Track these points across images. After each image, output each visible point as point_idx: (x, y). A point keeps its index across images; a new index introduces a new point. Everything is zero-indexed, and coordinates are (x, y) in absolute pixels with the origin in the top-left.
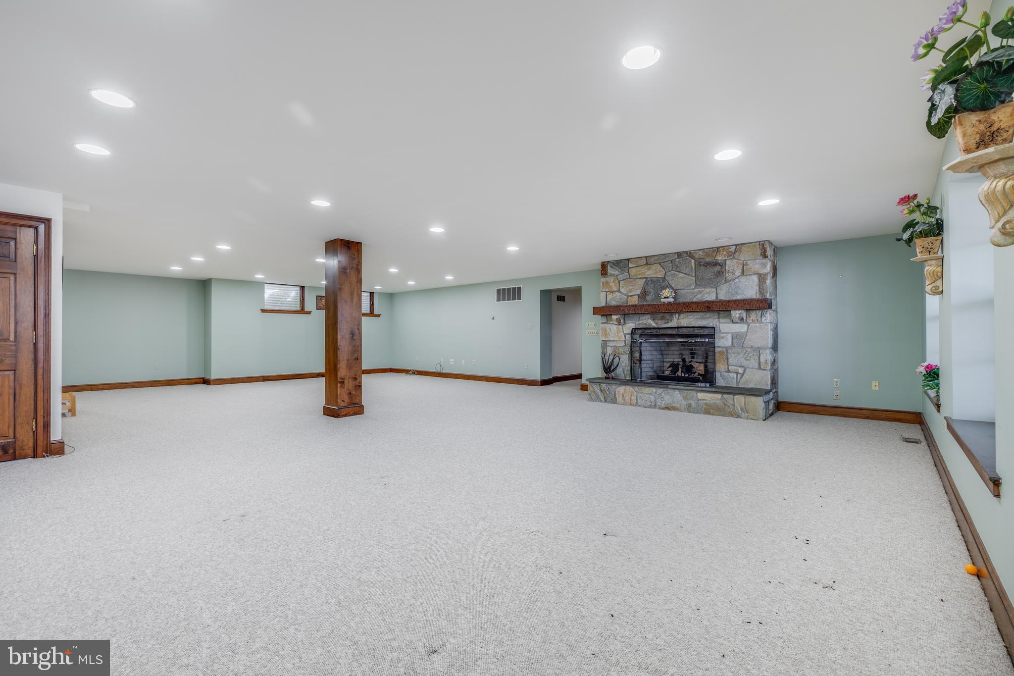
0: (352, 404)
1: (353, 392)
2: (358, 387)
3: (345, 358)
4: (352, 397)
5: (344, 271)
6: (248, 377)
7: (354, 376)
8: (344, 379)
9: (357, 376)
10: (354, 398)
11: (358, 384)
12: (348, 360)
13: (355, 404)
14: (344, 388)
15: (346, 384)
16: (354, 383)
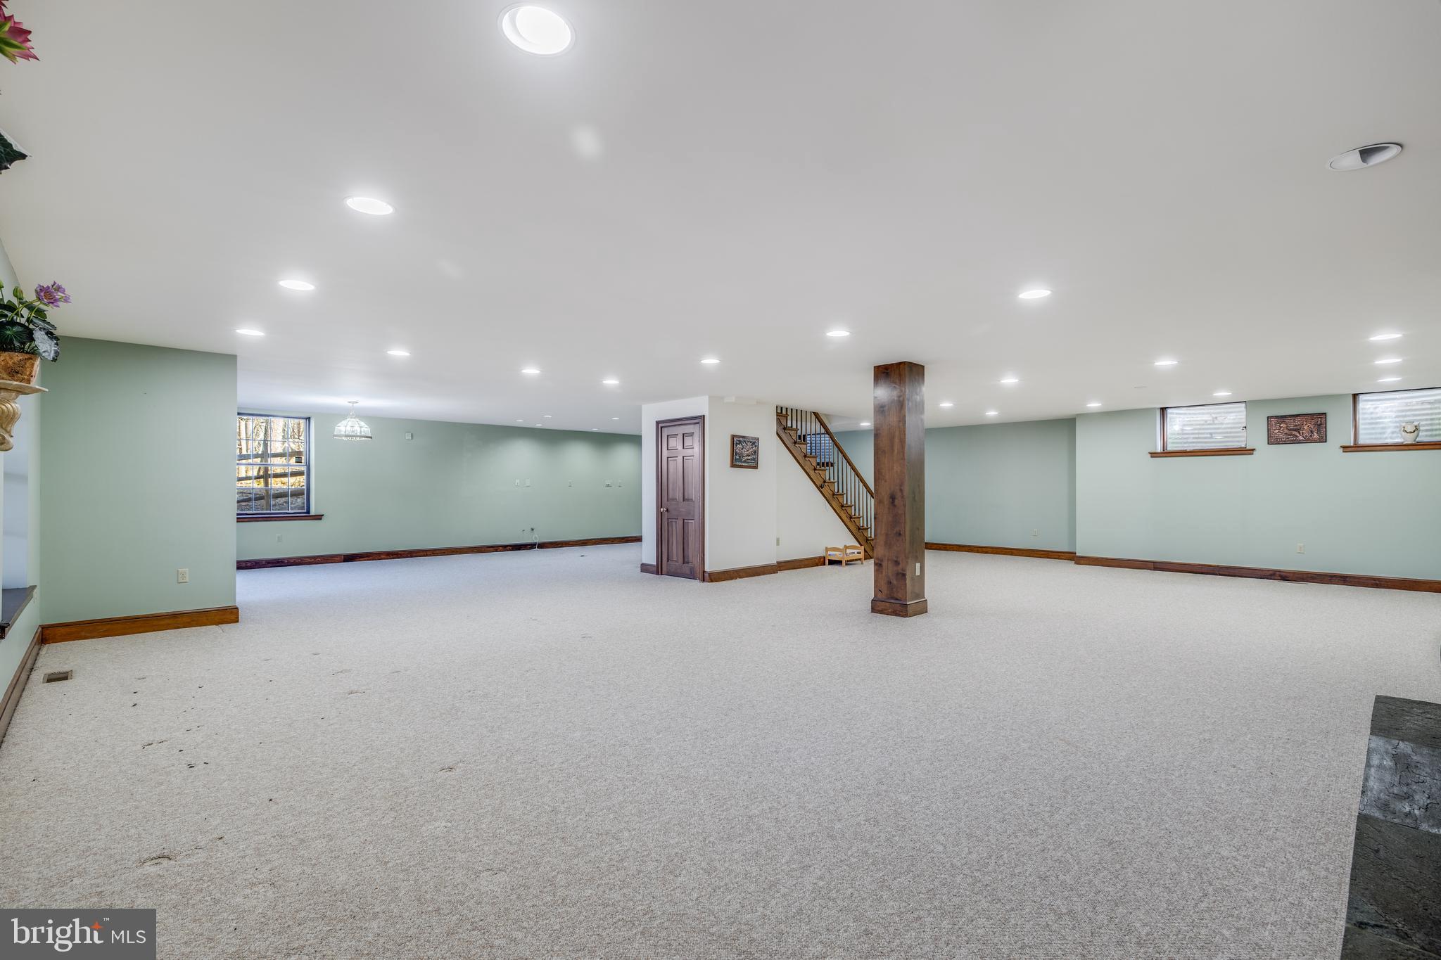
0: (893, 598)
1: (895, 582)
2: (900, 575)
3: (883, 532)
4: (892, 589)
5: (882, 409)
6: (1129, 560)
7: (896, 559)
8: (882, 561)
9: (900, 560)
10: (894, 590)
11: (900, 571)
12: (887, 535)
13: (897, 599)
14: (882, 572)
15: (884, 567)
16: (895, 568)
